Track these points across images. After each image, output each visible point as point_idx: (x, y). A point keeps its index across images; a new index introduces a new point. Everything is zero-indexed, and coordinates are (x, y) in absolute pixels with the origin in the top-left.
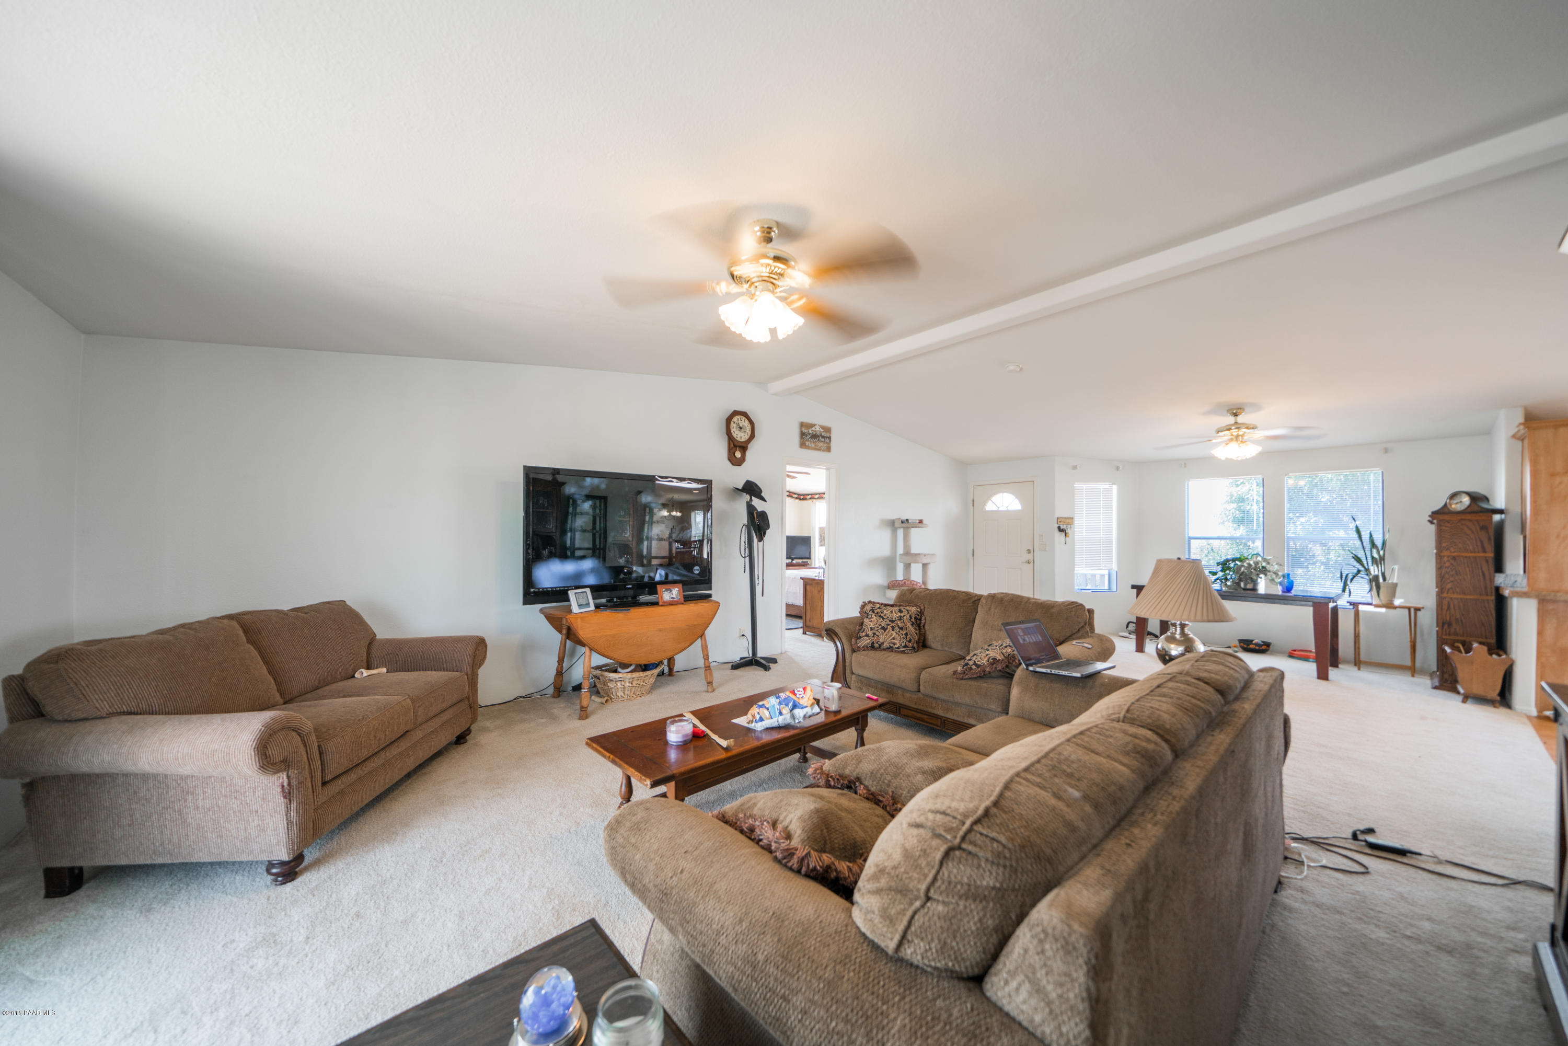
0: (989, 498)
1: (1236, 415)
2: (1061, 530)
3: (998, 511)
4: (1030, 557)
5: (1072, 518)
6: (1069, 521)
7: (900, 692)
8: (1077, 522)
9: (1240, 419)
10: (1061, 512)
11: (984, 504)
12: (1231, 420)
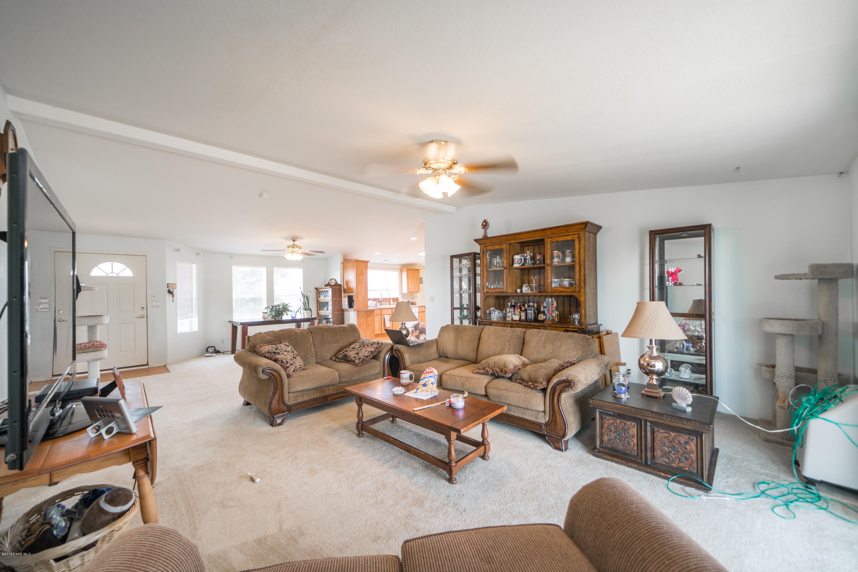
0: (96, 265)
1: (294, 241)
2: (170, 292)
3: (107, 277)
4: (144, 313)
5: (176, 284)
6: (174, 286)
7: (326, 389)
8: (178, 286)
9: (296, 243)
10: (169, 281)
11: (90, 270)
12: (292, 243)
